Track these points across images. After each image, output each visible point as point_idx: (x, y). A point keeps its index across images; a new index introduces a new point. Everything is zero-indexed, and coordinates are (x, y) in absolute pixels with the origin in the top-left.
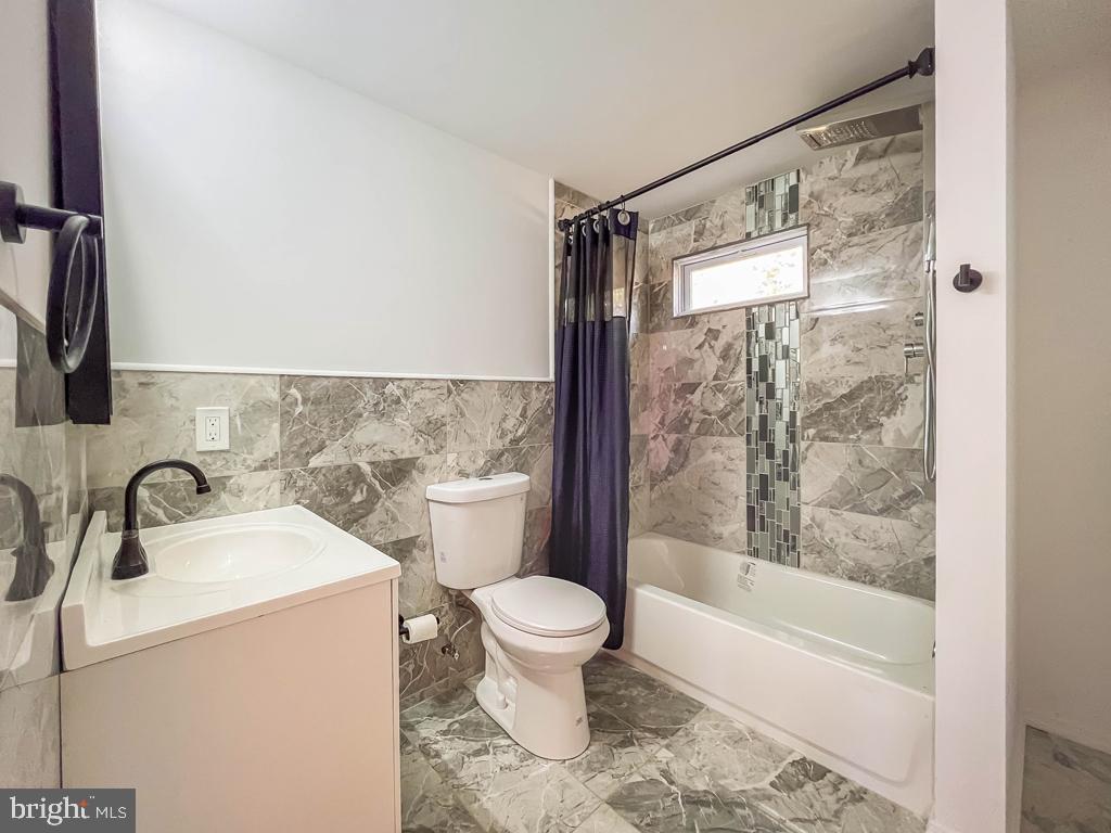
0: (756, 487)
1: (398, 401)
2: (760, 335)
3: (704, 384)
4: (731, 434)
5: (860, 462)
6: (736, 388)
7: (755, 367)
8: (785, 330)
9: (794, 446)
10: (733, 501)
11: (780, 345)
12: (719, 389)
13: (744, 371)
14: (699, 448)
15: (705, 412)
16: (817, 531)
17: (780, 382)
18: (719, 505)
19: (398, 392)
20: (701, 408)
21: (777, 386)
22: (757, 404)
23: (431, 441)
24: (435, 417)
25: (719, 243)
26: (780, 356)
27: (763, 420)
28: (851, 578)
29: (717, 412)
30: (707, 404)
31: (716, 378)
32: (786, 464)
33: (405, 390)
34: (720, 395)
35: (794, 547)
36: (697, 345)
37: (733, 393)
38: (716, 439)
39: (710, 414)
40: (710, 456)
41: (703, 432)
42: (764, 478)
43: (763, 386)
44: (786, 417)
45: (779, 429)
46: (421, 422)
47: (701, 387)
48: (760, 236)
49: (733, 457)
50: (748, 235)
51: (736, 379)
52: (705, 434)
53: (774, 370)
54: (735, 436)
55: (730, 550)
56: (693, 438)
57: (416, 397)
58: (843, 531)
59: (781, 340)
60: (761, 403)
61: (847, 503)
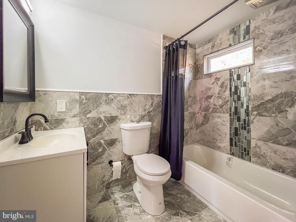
0: (233, 131)
1: (112, 100)
2: (235, 79)
3: (214, 96)
4: (224, 113)
5: (277, 125)
6: (226, 97)
7: (233, 90)
8: (245, 77)
9: (248, 118)
10: (225, 136)
11: (242, 82)
12: (220, 97)
13: (229, 91)
14: (213, 117)
15: (215, 105)
16: (258, 150)
17: (243, 94)
18: (219, 136)
19: (113, 97)
20: (213, 104)
21: (241, 96)
22: (234, 103)
23: (122, 112)
24: (123, 105)
25: (220, 49)
26: (243, 85)
27: (236, 108)
28: (273, 169)
29: (219, 105)
30: (215, 103)
31: (219, 94)
32: (245, 123)
33: (114, 97)
34: (220, 99)
35: (248, 154)
36: (212, 83)
37: (225, 99)
38: (218, 114)
39: (216, 106)
40: (217, 120)
41: (214, 112)
42: (236, 129)
43: (236, 96)
44: (245, 107)
45: (242, 111)
46: (119, 106)
47: (213, 97)
48: (235, 45)
49: (225, 120)
50: (230, 45)
51: (226, 94)
52: (215, 112)
53: (240, 91)
54: (225, 113)
55: (223, 152)
56: (210, 114)
57: (118, 99)
58: (270, 150)
59: (243, 80)
60: (235, 102)
61: (271, 140)
